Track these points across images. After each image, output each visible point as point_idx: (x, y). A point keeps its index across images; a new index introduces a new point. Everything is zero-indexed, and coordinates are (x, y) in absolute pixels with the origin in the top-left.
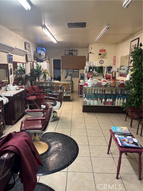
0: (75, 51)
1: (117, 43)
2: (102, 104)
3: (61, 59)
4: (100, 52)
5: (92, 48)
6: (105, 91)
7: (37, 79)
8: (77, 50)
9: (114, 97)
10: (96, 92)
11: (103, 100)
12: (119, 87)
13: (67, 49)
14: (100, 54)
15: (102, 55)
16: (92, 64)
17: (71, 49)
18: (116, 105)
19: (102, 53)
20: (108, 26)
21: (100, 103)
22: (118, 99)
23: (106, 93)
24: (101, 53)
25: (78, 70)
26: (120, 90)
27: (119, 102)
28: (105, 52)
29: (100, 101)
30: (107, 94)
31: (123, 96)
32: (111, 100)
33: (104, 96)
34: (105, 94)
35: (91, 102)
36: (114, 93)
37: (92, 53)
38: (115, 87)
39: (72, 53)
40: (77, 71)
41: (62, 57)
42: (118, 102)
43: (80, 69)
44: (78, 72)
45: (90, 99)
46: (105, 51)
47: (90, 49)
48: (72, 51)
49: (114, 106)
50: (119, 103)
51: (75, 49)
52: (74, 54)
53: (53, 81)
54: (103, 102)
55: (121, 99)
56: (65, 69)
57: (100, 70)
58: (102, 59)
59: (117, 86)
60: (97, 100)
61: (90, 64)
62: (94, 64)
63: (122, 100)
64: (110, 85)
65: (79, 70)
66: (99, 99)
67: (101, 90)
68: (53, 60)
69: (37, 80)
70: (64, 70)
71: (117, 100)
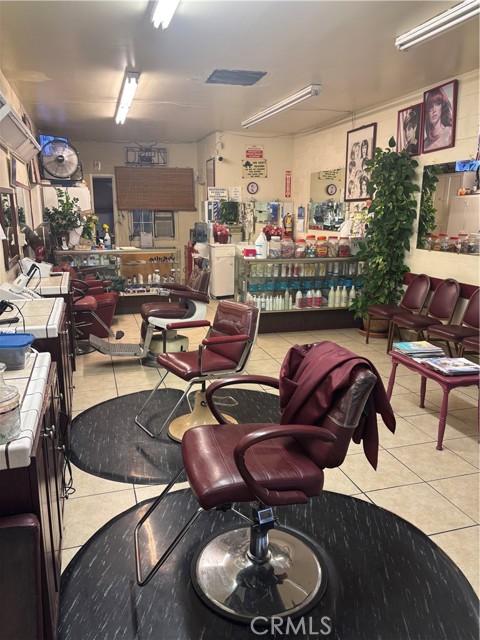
0: (159, 150)
1: (293, 135)
2: (295, 307)
3: (113, 176)
4: (248, 156)
5: (223, 146)
6: (299, 269)
7: (64, 243)
8: (164, 149)
9: (324, 284)
10: (276, 275)
11: (299, 295)
12: (338, 255)
13: (134, 145)
14: (248, 164)
15: (253, 167)
16: (225, 194)
17: (145, 145)
18: (330, 306)
19: (254, 162)
20: (316, 88)
21: (291, 303)
22: (335, 289)
23: (302, 275)
24: (251, 161)
25: (172, 212)
26: (336, 264)
27: (338, 298)
28: (261, 157)
29: (291, 299)
30: (306, 279)
31: (343, 280)
32: (318, 294)
33: (296, 284)
34: (299, 278)
35: (268, 303)
36: (322, 274)
37: (226, 161)
38: (326, 256)
39: (149, 159)
40: (169, 215)
41: (117, 169)
42: (335, 296)
43: (177, 211)
44: (172, 218)
45: (264, 295)
46: (260, 154)
47: (218, 147)
48: (148, 150)
49: (324, 308)
50: (337, 300)
51: (160, 145)
52: (155, 160)
53: (118, 249)
54: (297, 301)
55: (341, 289)
56: (129, 210)
57: (230, 213)
58: (254, 180)
59: (332, 253)
60: (283, 297)
61: (222, 194)
62: (232, 195)
63: (344, 293)
64: (314, 253)
65: (175, 214)
66: (287, 293)
67: (290, 266)
68: (94, 179)
69: (65, 247)
70: (125, 213)
71: (331, 293)
